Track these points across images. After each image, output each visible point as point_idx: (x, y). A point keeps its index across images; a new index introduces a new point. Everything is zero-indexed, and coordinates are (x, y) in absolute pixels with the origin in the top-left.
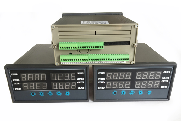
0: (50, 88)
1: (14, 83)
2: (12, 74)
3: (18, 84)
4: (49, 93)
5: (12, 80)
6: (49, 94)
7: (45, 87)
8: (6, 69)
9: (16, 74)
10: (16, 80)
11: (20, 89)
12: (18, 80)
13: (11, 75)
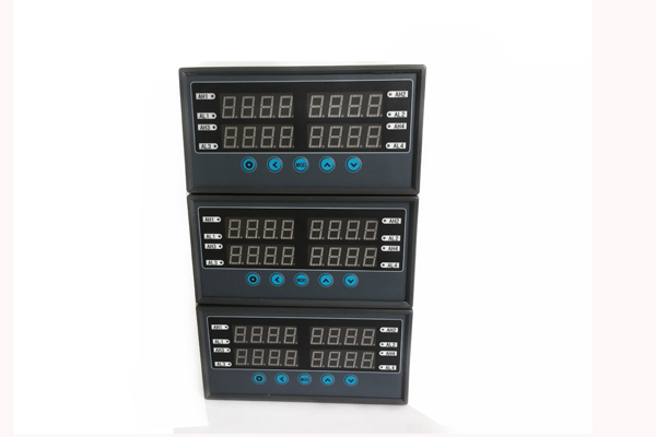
0: (302, 262)
1: (206, 245)
2: (204, 218)
3: (218, 246)
4: (299, 277)
5: (203, 236)
6: (299, 280)
7: (287, 260)
8: (192, 202)
9: (216, 219)
10: (212, 236)
11: (219, 263)
12: (217, 236)
13: (201, 220)
